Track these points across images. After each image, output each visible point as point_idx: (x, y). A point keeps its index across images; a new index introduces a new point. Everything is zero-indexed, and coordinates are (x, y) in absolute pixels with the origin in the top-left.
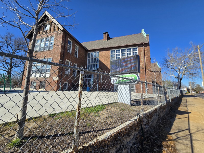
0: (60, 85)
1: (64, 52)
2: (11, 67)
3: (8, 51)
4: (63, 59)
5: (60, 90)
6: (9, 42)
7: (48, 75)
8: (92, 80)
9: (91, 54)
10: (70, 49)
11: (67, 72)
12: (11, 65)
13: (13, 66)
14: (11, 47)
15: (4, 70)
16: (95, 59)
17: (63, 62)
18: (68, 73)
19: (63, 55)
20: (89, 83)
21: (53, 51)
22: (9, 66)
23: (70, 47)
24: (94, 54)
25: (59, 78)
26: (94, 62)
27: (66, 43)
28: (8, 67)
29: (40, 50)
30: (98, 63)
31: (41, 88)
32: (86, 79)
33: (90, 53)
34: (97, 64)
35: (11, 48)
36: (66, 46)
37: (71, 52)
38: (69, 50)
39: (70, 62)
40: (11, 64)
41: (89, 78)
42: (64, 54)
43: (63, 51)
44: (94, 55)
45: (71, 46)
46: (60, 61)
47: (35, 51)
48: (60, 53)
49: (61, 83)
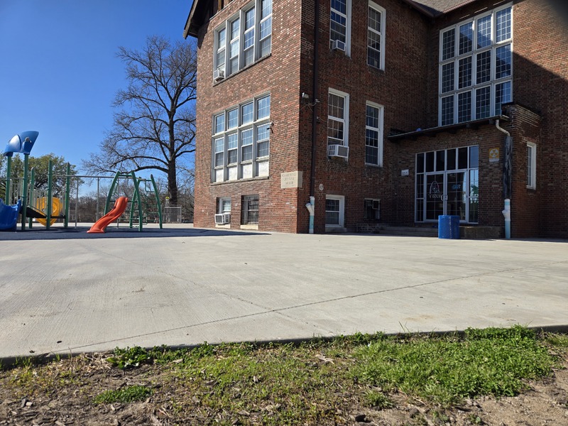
0: (311, 208)
1: (314, 52)
2: (174, 155)
3: (161, 102)
4: (314, 91)
5: (311, 230)
6: (157, 73)
7: (264, 170)
8: (472, 177)
9: (461, 35)
10: (344, 30)
11: (337, 146)
12: (172, 150)
13: (177, 150)
14: (164, 86)
15: (159, 168)
16: (484, 59)
17: (314, 101)
18: (342, 151)
19: (314, 68)
20: (456, 194)
21: (271, 59)
22: (168, 153)
23: (344, 20)
24: (478, 28)
25: (304, 177)
26: (483, 76)
27: (322, 7)
28: (165, 154)
29: (231, 69)
30: (508, 79)
31: (245, 219)
32: (435, 173)
33: (453, 31)
34: (498, 87)
35: (166, 89)
36: (323, 20)
37: (348, 47)
38: (336, 37)
39: (345, 96)
40: (172, 144)
41: (451, 166)
42: (314, 62)
43: (311, 47)
44: (479, 34)
45: (348, 17)
46: (301, 99)
47: (217, 80)
48: (299, 61)
49: (313, 199)
